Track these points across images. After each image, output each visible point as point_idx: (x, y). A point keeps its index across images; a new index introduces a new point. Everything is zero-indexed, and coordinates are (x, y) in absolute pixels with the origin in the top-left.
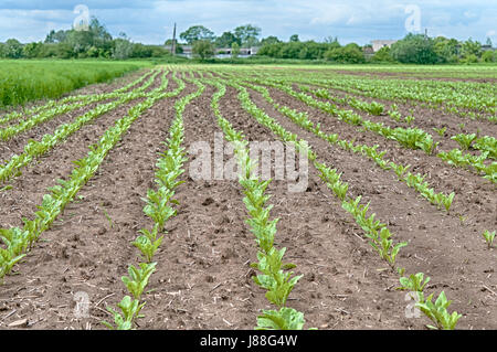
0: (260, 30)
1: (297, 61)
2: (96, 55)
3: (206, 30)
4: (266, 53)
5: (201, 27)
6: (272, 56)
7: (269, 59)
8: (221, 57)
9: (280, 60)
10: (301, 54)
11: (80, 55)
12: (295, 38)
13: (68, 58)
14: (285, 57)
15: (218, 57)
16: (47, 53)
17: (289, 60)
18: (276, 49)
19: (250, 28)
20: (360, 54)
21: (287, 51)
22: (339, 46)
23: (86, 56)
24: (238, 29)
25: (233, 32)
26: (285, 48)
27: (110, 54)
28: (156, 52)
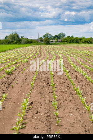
0: (65, 34)
1: (73, 43)
2: (16, 43)
3: (50, 35)
4: (65, 41)
5: (49, 34)
6: (66, 42)
7: (66, 43)
8: (52, 43)
9: (68, 43)
10: (74, 41)
11: (11, 43)
12: (73, 37)
13: (8, 44)
14: (70, 42)
15: (51, 42)
16: (2, 43)
17: (71, 43)
18: (67, 40)
19: (62, 34)
20: (91, 41)
21: (71, 41)
22: (85, 39)
23: (13, 43)
24: (59, 34)
25: (58, 35)
26: (70, 39)
27: (20, 43)
28: (33, 42)
